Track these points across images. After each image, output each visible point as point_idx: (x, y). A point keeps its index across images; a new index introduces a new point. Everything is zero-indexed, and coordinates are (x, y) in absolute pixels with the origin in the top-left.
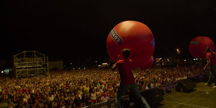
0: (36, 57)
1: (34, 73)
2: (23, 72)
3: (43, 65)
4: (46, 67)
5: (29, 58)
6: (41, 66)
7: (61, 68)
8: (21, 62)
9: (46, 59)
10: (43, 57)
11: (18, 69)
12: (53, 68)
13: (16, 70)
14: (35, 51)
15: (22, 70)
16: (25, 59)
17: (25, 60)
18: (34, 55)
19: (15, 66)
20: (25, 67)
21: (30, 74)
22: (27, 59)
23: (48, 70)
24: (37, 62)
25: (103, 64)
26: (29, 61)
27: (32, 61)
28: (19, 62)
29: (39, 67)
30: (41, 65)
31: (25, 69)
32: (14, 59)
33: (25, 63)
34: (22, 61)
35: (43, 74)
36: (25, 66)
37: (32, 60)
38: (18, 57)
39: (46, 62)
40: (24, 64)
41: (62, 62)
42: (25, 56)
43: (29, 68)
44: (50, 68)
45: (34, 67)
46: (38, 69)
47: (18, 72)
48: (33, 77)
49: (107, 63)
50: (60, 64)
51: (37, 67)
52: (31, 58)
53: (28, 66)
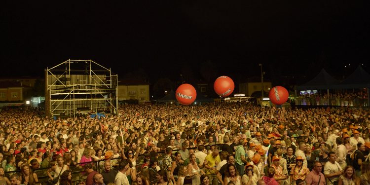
0: (92, 74)
1: (88, 109)
2: (65, 104)
3: (107, 91)
4: (114, 96)
5: (78, 76)
6: (104, 94)
7: (144, 101)
8: (61, 84)
9: (114, 78)
10: (108, 74)
11: (54, 97)
12: (129, 98)
13: (51, 101)
14: (90, 60)
15: (62, 101)
16: (68, 76)
17: (70, 79)
18: (88, 69)
19: (49, 91)
20: (68, 94)
21: (79, 109)
22: (74, 76)
23: (117, 103)
24: (95, 85)
25: (235, 95)
26: (78, 81)
27: (84, 83)
28: (57, 83)
29: (99, 96)
30: (102, 91)
31: (68, 98)
32: (48, 76)
33: (70, 85)
34: (64, 80)
35: (108, 112)
36: (69, 91)
37: (84, 79)
38: (56, 72)
39: (114, 86)
40: (67, 88)
41: (146, 88)
42: (70, 70)
43: (77, 97)
44: (122, 99)
45: (89, 96)
46: (96, 99)
47: (55, 105)
48: (85, 116)
49: (243, 95)
50: (142, 91)
51: (94, 96)
52: (83, 76)
53: (76, 92)
